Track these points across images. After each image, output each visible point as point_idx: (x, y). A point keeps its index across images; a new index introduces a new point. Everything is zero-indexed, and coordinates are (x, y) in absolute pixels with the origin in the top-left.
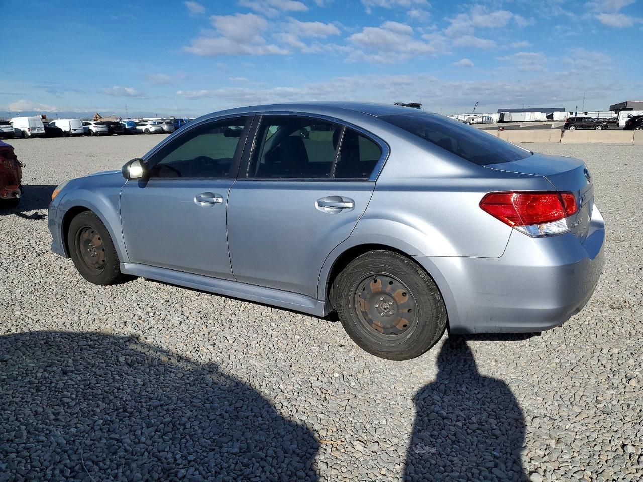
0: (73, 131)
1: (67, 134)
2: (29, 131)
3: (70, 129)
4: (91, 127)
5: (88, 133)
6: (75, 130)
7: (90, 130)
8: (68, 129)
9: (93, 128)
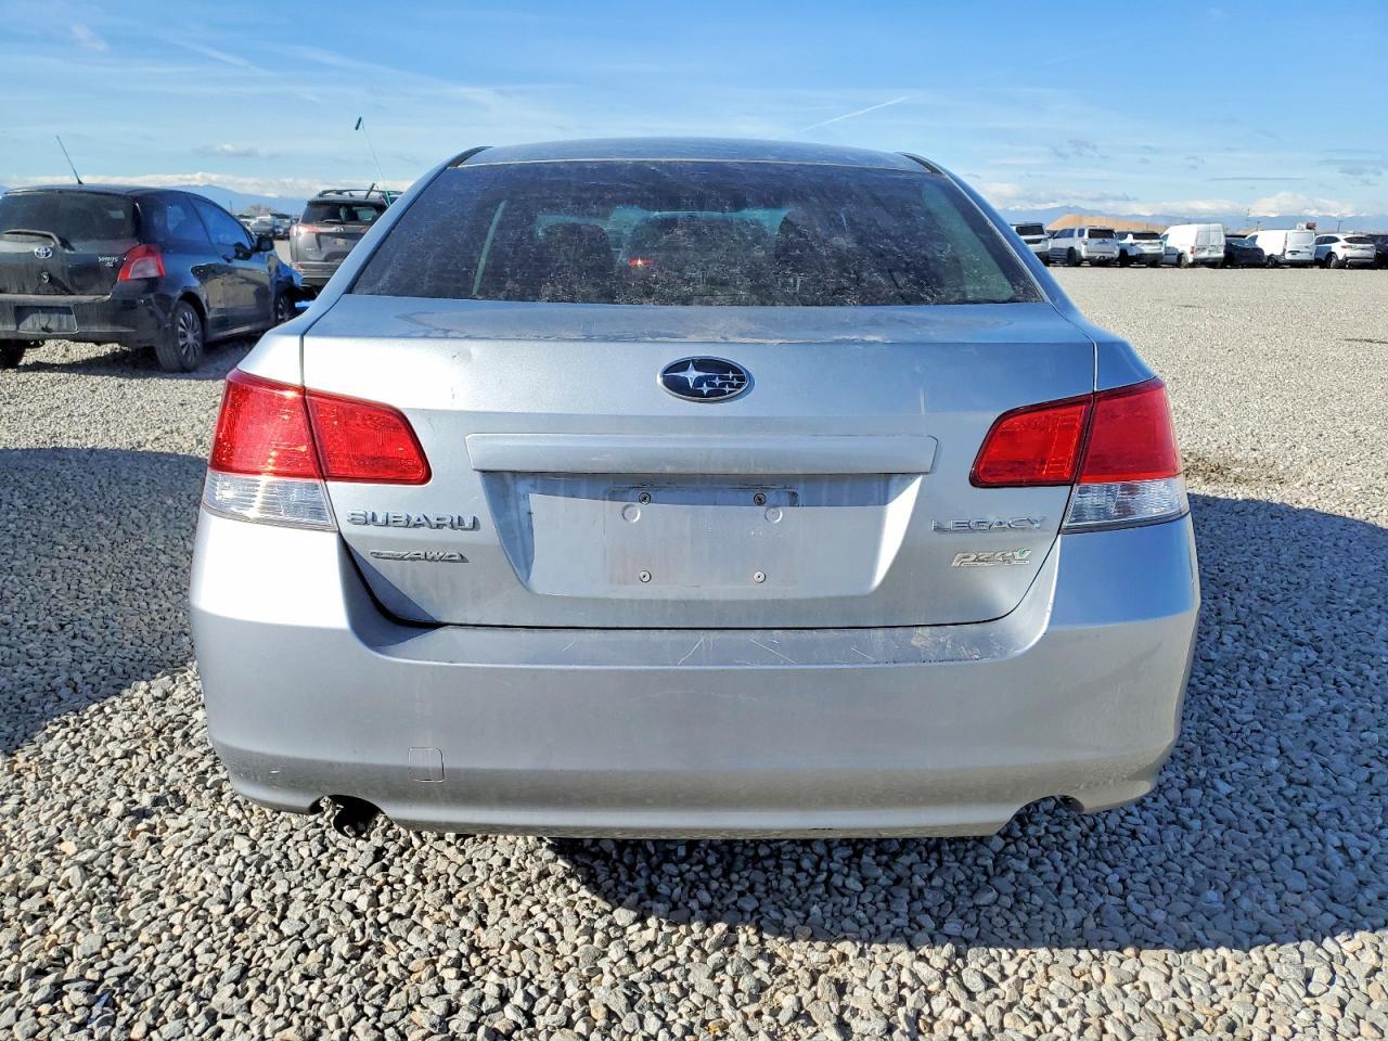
0: (1289, 257)
1: (1275, 263)
2: (1192, 253)
3: (1285, 250)
4: (1335, 248)
5: (1324, 261)
6: (1293, 253)
7: (1331, 254)
8: (1278, 252)
9: (1340, 250)
